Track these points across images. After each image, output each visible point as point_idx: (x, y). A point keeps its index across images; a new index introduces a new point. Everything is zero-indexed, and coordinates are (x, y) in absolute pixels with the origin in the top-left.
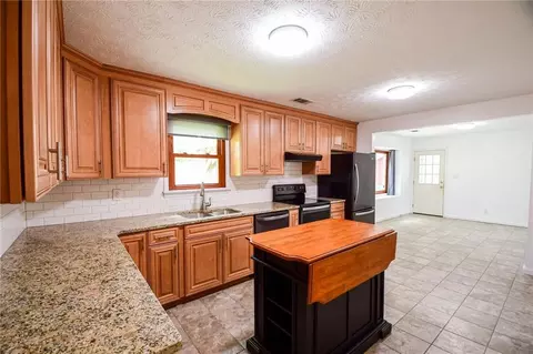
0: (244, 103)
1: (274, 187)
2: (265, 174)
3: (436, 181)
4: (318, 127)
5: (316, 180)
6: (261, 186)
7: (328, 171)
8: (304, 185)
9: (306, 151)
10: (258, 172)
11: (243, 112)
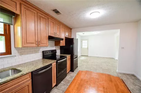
0: (24, 3)
1: (43, 52)
2: (38, 46)
3: (86, 47)
4: (61, 27)
5: (59, 48)
6: (36, 52)
7: (64, 45)
8: (56, 50)
9: (57, 36)
10: (34, 45)
11: (23, 8)
